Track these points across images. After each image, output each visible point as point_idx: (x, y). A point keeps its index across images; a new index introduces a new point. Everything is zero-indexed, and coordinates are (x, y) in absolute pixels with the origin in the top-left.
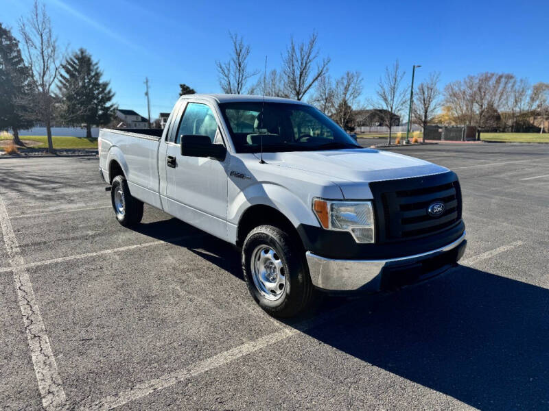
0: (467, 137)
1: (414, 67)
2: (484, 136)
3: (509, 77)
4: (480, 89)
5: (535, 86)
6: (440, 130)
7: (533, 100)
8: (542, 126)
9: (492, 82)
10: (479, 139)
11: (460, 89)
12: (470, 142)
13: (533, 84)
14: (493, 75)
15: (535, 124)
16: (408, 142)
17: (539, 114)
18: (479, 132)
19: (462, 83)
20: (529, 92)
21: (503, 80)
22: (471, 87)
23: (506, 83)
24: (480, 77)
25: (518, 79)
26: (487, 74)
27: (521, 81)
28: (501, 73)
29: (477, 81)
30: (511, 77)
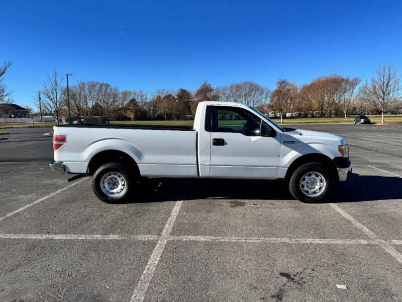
1: (67, 75)
3: (107, 86)
5: (123, 92)
8: (131, 116)
9: (97, 88)
13: (121, 91)
14: (97, 83)
15: (127, 115)
17: (128, 109)
18: (108, 121)
20: (121, 96)
21: (104, 87)
23: (106, 89)
24: (88, 84)
25: (113, 88)
26: (93, 82)
27: (115, 89)
28: (102, 83)
29: (87, 86)
30: (109, 86)
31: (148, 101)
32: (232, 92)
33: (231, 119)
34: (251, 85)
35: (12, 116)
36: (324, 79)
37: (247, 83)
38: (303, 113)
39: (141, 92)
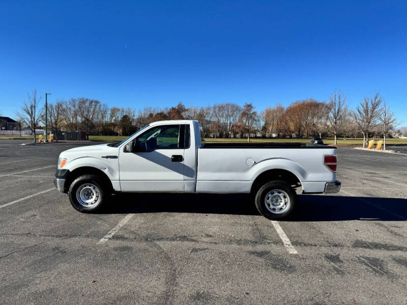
0: (81, 138)
1: (46, 94)
2: (90, 137)
3: (97, 102)
4: (80, 108)
5: (111, 109)
6: (63, 134)
7: (112, 117)
8: (119, 132)
9: (87, 104)
10: (88, 139)
11: (67, 107)
12: (83, 141)
13: (110, 108)
14: (87, 100)
15: (115, 131)
16: (47, 141)
17: (116, 125)
18: (88, 135)
19: (68, 103)
20: (109, 112)
21: (93, 103)
22: (74, 106)
23: (95, 106)
24: (79, 100)
25: (102, 104)
26: (83, 99)
27: (104, 105)
28: (91, 99)
29: (78, 102)
30: (98, 102)
31: (135, 118)
32: (214, 111)
33: (214, 137)
34: (233, 106)
35: (3, 128)
36: (301, 102)
37: (229, 104)
38: (281, 134)
39: (129, 109)
